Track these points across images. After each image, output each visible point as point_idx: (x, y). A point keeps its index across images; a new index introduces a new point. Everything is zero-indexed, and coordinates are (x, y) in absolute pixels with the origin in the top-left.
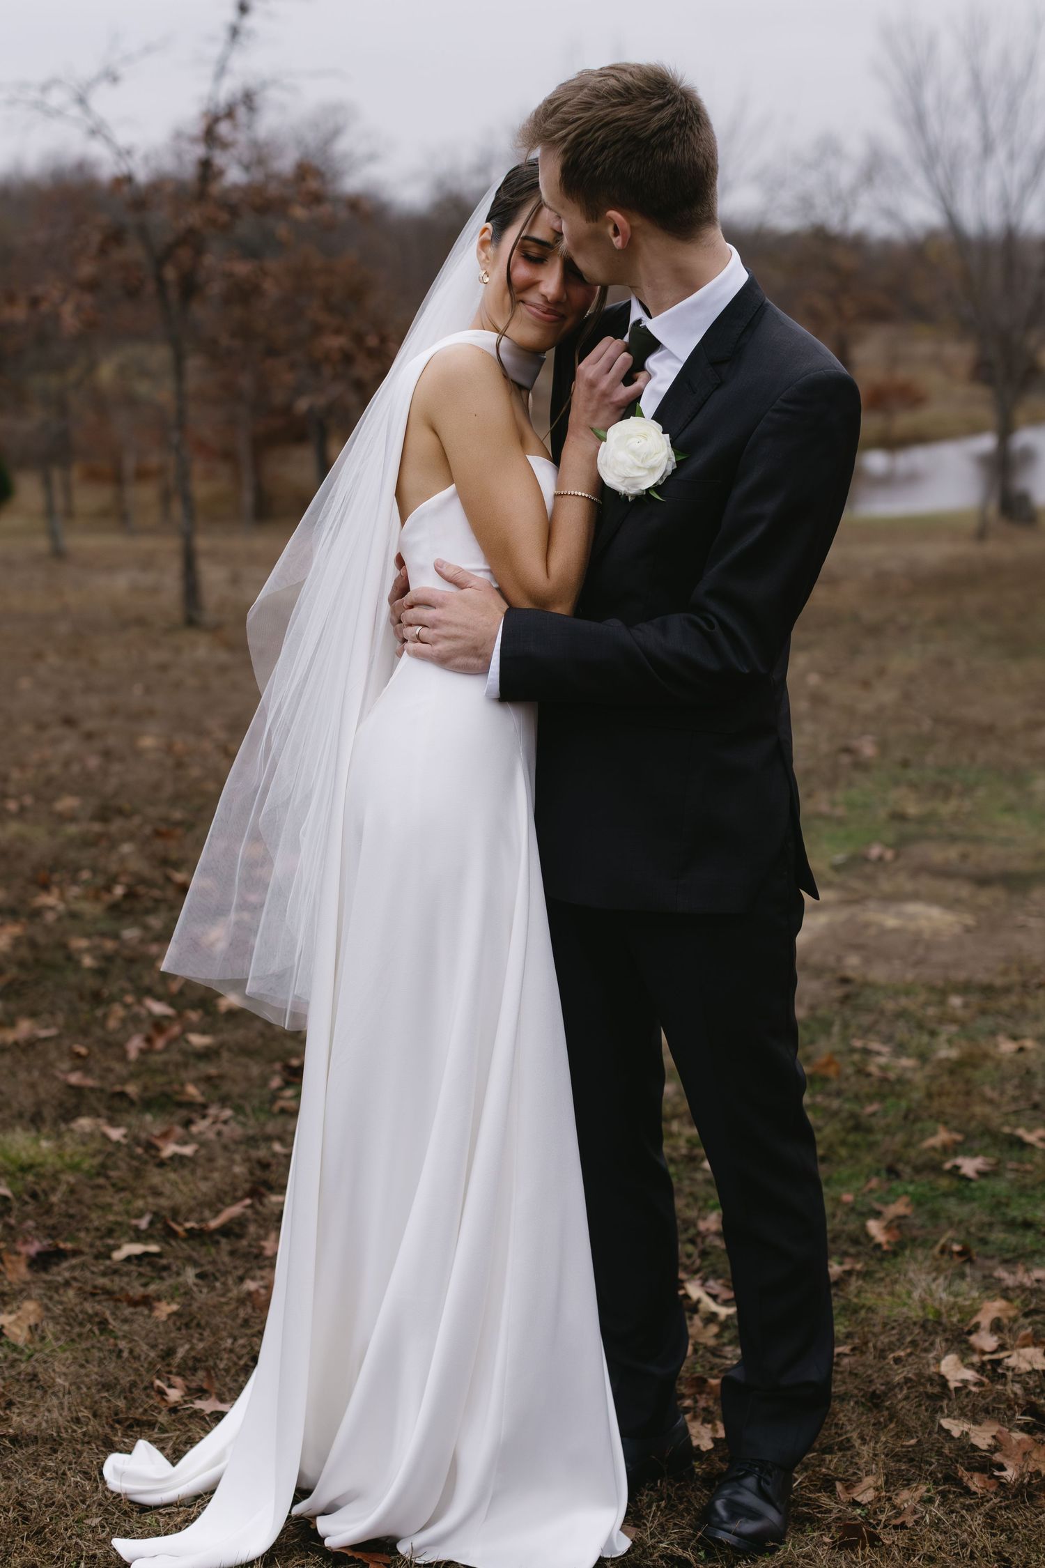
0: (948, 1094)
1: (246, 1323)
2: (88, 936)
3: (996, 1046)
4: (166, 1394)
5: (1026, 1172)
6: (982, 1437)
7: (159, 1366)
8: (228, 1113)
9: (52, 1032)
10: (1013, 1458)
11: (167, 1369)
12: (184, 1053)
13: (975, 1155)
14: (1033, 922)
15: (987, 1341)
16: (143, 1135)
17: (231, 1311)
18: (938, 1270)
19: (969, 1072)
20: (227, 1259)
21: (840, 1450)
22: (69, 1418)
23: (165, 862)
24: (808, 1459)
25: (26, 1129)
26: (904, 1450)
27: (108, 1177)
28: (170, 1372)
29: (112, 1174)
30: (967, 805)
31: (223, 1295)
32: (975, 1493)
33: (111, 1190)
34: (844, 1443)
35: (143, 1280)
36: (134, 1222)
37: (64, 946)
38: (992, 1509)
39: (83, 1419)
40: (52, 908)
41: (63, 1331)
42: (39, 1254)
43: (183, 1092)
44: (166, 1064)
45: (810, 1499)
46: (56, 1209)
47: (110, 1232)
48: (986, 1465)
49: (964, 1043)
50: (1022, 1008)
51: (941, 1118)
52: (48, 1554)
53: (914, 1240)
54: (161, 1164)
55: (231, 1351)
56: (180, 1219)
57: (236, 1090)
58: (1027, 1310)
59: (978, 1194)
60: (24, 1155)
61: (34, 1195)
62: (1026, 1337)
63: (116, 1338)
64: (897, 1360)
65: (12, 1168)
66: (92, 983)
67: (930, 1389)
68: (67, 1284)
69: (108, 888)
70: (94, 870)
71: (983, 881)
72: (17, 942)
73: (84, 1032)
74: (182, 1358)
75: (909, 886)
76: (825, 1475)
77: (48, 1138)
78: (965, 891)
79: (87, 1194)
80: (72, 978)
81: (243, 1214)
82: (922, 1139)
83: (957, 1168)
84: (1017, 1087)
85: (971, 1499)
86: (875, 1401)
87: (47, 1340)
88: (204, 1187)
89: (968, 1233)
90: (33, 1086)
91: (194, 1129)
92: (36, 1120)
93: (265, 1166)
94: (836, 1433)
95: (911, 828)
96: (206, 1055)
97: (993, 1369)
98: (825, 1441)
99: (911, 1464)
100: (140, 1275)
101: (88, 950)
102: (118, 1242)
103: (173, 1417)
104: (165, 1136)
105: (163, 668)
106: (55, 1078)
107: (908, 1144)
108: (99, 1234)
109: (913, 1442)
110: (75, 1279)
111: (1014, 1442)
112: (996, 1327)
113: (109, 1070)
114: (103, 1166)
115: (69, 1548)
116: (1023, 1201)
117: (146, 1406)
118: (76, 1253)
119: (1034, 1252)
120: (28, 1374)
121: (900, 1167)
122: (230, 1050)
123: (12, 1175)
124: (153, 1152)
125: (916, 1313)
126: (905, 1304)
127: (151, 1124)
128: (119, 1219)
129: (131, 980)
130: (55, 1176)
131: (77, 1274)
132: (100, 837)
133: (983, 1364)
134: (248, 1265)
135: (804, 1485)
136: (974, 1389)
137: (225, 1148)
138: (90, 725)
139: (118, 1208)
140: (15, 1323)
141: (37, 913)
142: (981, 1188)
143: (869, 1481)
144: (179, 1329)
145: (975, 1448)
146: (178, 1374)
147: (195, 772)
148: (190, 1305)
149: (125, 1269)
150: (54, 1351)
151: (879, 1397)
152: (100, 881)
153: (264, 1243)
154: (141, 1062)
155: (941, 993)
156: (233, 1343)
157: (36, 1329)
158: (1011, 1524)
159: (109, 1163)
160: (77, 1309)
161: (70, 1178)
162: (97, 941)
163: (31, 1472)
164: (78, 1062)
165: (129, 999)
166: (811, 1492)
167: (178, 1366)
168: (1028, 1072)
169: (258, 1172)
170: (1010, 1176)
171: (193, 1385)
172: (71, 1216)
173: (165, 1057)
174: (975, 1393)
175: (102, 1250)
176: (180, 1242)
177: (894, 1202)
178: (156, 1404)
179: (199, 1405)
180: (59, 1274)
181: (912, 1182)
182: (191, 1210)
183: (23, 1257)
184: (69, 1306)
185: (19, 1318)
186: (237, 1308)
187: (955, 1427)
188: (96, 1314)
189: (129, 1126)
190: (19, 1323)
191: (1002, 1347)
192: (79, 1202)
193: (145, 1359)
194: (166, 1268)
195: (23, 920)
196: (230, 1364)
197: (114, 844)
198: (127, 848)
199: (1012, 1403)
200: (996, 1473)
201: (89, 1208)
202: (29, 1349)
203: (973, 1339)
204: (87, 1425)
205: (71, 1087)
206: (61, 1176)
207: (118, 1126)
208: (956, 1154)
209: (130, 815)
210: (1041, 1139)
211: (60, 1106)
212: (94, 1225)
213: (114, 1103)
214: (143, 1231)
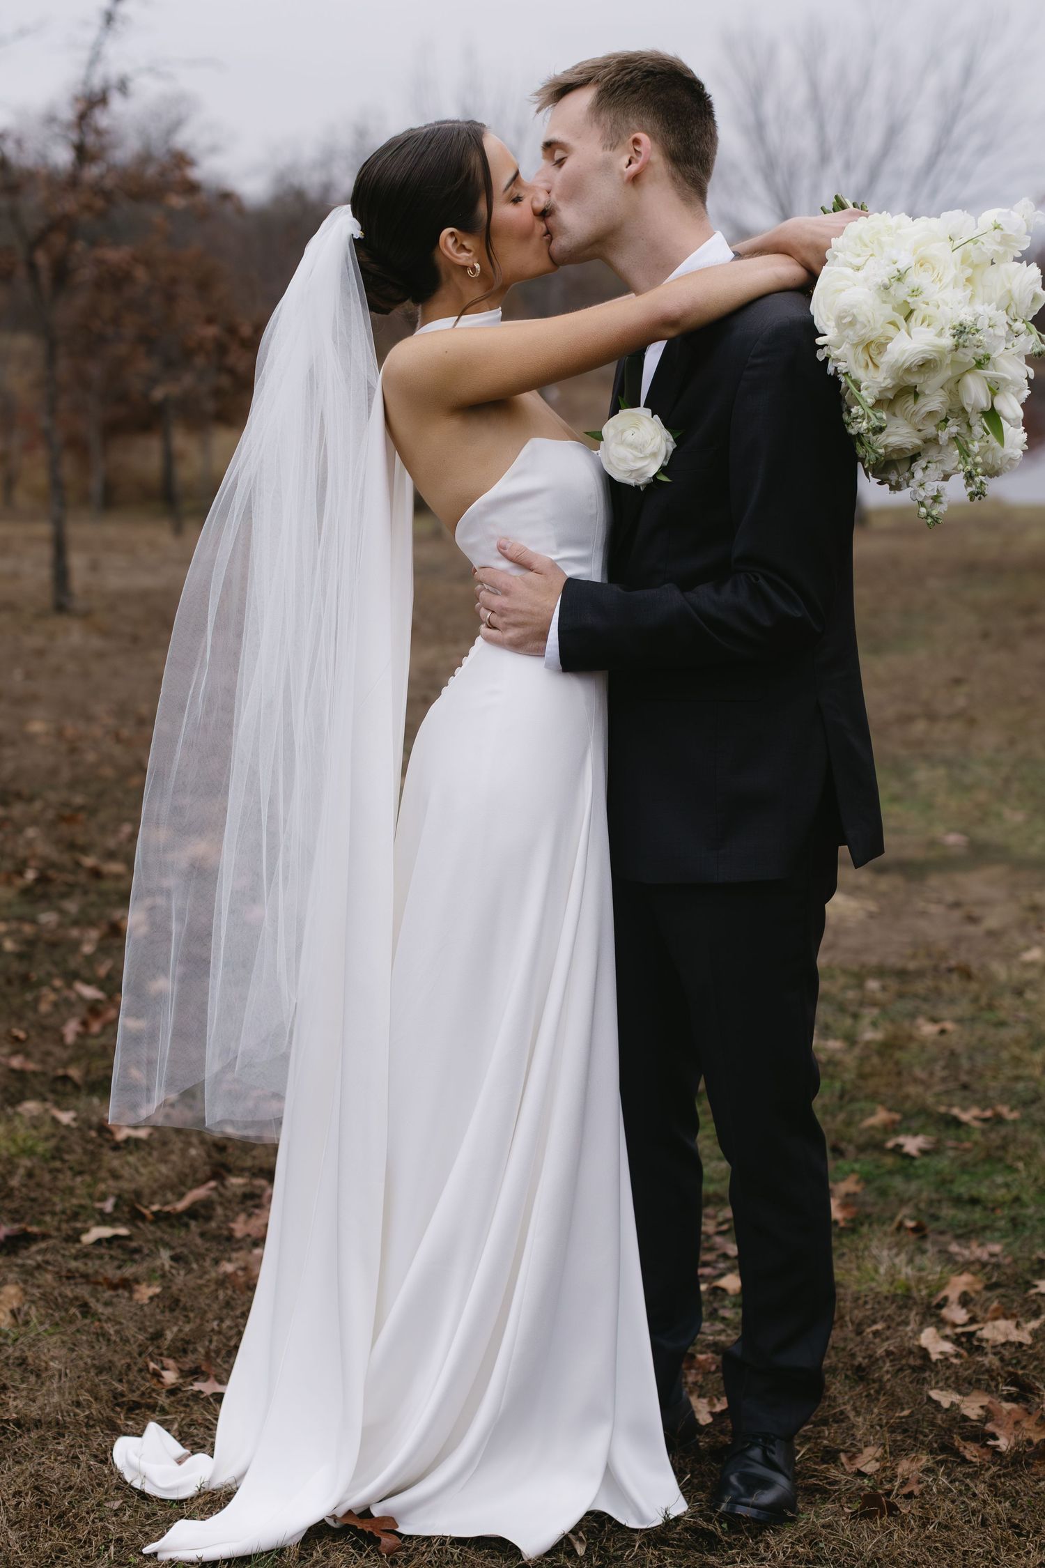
0: (881, 1075)
1: (228, 1304)
3: (918, 1028)
4: (162, 1377)
5: (967, 1151)
6: (972, 1407)
7: (151, 1349)
10: (1005, 1428)
11: (160, 1351)
13: (915, 1135)
14: (934, 909)
15: (959, 1315)
16: (95, 1119)
17: (212, 1293)
18: (899, 1246)
19: (898, 1055)
20: (199, 1241)
21: (837, 1422)
22: (69, 1402)
23: (72, 846)
24: (805, 1431)
26: (898, 1421)
27: (64, 1161)
28: (161, 1355)
29: (67, 1157)
31: (201, 1277)
32: (971, 1462)
33: (69, 1173)
34: (838, 1414)
35: (116, 1263)
36: (98, 1205)
38: (992, 1478)
39: (84, 1403)
41: (47, 1315)
42: (7, 1237)
44: (105, 1048)
45: (816, 1470)
46: (17, 1193)
47: (75, 1216)
48: (980, 1436)
49: (887, 1025)
50: (938, 991)
51: (874, 1097)
52: (74, 1538)
53: (868, 1216)
54: (116, 1147)
55: (220, 1332)
56: (145, 1202)
58: (989, 1283)
59: (921, 1171)
62: (996, 1310)
63: (100, 1320)
64: (876, 1333)
66: (17, 967)
67: (912, 1361)
68: (41, 1267)
69: (20, 873)
73: (19, 1016)
74: (171, 1341)
76: (825, 1447)
78: (864, 878)
79: (46, 1178)
81: (209, 1197)
82: (862, 1120)
83: (899, 1147)
84: (944, 1068)
85: (970, 1467)
86: (860, 1374)
87: (32, 1324)
88: (164, 1169)
89: (919, 1210)
93: (223, 1149)
94: (829, 1406)
97: (968, 1342)
98: (820, 1414)
99: (906, 1435)
100: (111, 1257)
101: (8, 935)
102: (87, 1226)
103: (172, 1398)
105: (40, 654)
107: (848, 1123)
108: (64, 1217)
109: (906, 1413)
110: (47, 1262)
111: (1005, 1412)
112: (965, 1300)
113: (48, 1054)
114: (58, 1149)
115: (94, 1531)
116: (966, 1178)
117: (142, 1389)
118: (45, 1237)
119: (984, 1228)
120: (17, 1358)
121: (843, 1145)
124: (108, 1136)
125: (885, 1289)
126: (873, 1279)
127: (100, 1108)
128: (83, 1202)
129: (56, 964)
130: (11, 1160)
131: (49, 1257)
133: (959, 1336)
134: (221, 1248)
135: (807, 1456)
136: (955, 1361)
139: (81, 1191)
142: (924, 1166)
143: (869, 1451)
144: (163, 1312)
145: (965, 1418)
146: (169, 1356)
147: (91, 757)
148: (169, 1287)
149: (97, 1252)
150: (39, 1334)
151: (864, 1370)
152: (9, 865)
153: (232, 1225)
154: (77, 1046)
155: (859, 978)
156: (218, 1325)
157: (19, 1313)
158: (1013, 1491)
159: (63, 1145)
160: (56, 1293)
161: (26, 1162)
162: (14, 925)
163: (43, 1456)
164: (18, 1046)
165: (58, 983)
166: (815, 1463)
167: (168, 1349)
168: (953, 1054)
169: (216, 1155)
170: (951, 1153)
171: (186, 1367)
172: (33, 1200)
173: (104, 1041)
174: (956, 1365)
175: (70, 1233)
176: (147, 1224)
177: (843, 1180)
178: (153, 1387)
179: (197, 1386)
180: (29, 1257)
181: (856, 1160)
182: (154, 1193)
184: (48, 1290)
186: (217, 1290)
187: (945, 1398)
188: (76, 1298)
189: (76, 1109)
190: (2, 1307)
191: (973, 1320)
192: (39, 1185)
193: (135, 1342)
194: (138, 1251)
196: (221, 1346)
197: (19, 829)
198: (31, 832)
199: (994, 1374)
200: (991, 1443)
201: (50, 1190)
202: (14, 1333)
203: (945, 1312)
204: (89, 1408)
205: (13, 1071)
206: (16, 1160)
207: (66, 1109)
208: (897, 1133)
209: (30, 799)
210: (976, 1118)
211: (5, 1089)
212: (58, 1208)
213: (59, 1087)
214: (109, 1215)
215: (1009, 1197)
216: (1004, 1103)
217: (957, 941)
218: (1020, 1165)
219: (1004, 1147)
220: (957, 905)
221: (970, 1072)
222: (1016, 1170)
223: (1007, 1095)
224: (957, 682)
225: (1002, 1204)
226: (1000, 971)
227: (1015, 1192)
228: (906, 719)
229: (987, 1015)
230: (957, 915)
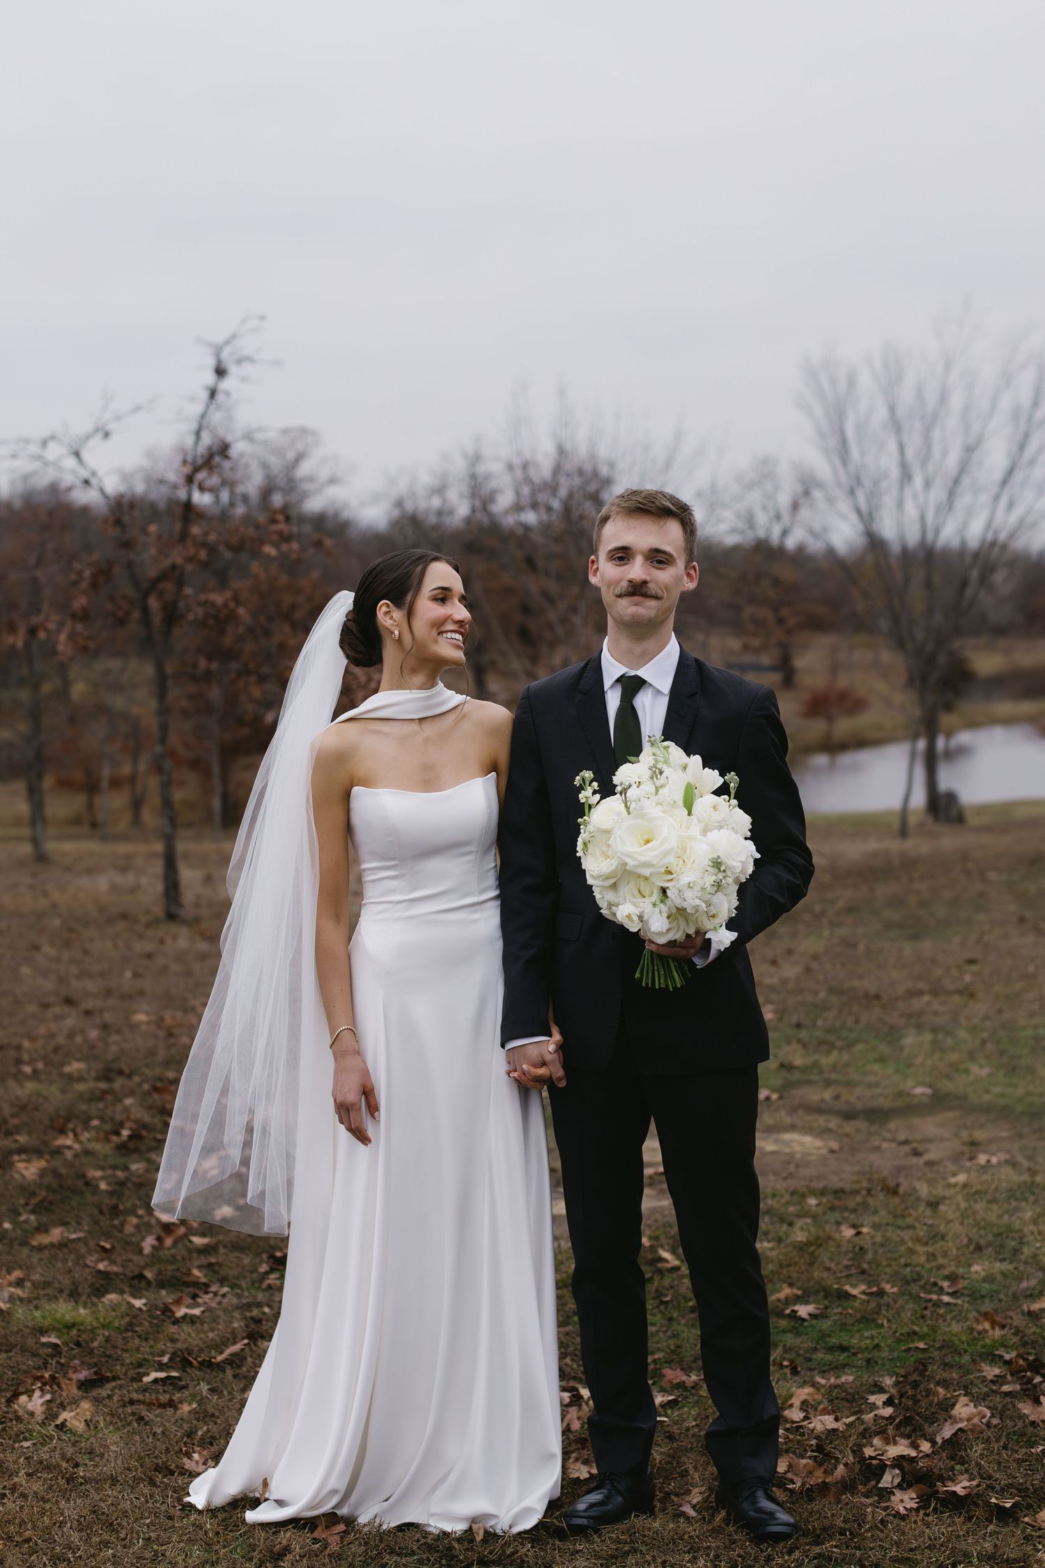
0: (796, 1263)
2: (102, 1168)
3: (839, 1232)
4: (191, 1457)
5: (847, 1314)
7: (184, 1440)
8: (225, 1290)
9: (81, 1235)
10: (802, 1477)
11: (190, 1443)
12: (190, 1251)
13: (807, 1303)
14: (885, 1145)
15: (798, 1415)
16: (160, 1303)
19: (814, 1250)
20: (230, 1379)
25: (65, 1301)
27: (134, 1331)
28: (193, 1444)
29: (137, 1329)
30: (846, 1057)
31: (228, 1401)
33: (138, 1339)
35: (168, 1393)
36: (158, 1358)
37: (84, 1176)
39: (133, 1469)
40: (69, 1148)
41: (111, 1423)
42: (87, 1379)
43: (189, 1273)
44: (174, 1256)
46: (96, 1351)
47: (140, 1365)
49: (813, 1230)
50: (865, 1205)
51: (787, 1280)
54: (176, 1322)
56: (194, 1355)
57: (232, 1273)
59: (808, 1329)
60: (68, 1317)
61: (78, 1344)
63: (150, 1425)
65: (57, 1325)
66: (109, 1201)
68: (109, 1397)
69: (118, 1133)
70: (102, 1119)
71: (849, 1116)
72: (42, 1173)
73: (108, 1236)
74: (201, 1436)
75: (788, 1120)
77: (85, 1307)
78: (833, 1123)
79: (120, 1342)
80: (90, 1198)
81: (242, 1350)
83: (795, 1312)
84: (850, 1259)
87: (100, 1428)
88: (211, 1335)
90: (70, 1271)
91: (199, 1300)
92: (74, 1295)
93: (258, 1321)
95: (797, 1075)
96: (205, 1250)
100: (165, 1390)
101: (103, 1178)
102: (148, 1371)
104: (178, 1302)
105: (149, 956)
106: (86, 1266)
108: (131, 1366)
110: (115, 1394)
111: (803, 1466)
112: (805, 1405)
113: (131, 1261)
114: (131, 1324)
116: (842, 1333)
117: (177, 1463)
118: (115, 1378)
119: (845, 1365)
120: (87, 1450)
122: (225, 1247)
123: (59, 1330)
124: (169, 1314)
127: (166, 1296)
128: (146, 1356)
129: (139, 1198)
130: (93, 1330)
131: (117, 1391)
132: (105, 1092)
133: (792, 1428)
137: (225, 1310)
138: (89, 1004)
139: (145, 1350)
140: (74, 1417)
141: (58, 1152)
142: (811, 1326)
143: (697, 1490)
144: (197, 1421)
146: (198, 1447)
148: (204, 1408)
149: (153, 1388)
150: (105, 1434)
152: (108, 1127)
154: (153, 1255)
155: (798, 1195)
157: (91, 1422)
159: (134, 1321)
161: (105, 1332)
162: (109, 1172)
164: (104, 1255)
167: (198, 1441)
168: (861, 1249)
169: (252, 1325)
170: (834, 1317)
172: (109, 1356)
173: (173, 1251)
175: (135, 1376)
176: (195, 1369)
178: (184, 1464)
180: (103, 1391)
182: (201, 1350)
183: (74, 1381)
184: (114, 1409)
185: (77, 1413)
188: (135, 1413)
189: (147, 1298)
190: (78, 1418)
191: (806, 1418)
192: (115, 1347)
193: (174, 1438)
194: (185, 1387)
195: (47, 1157)
197: (118, 1100)
198: (128, 1101)
201: (122, 1350)
202: (86, 1436)
203: (786, 1413)
204: (136, 1470)
205: (100, 1272)
206: (97, 1332)
207: (140, 1298)
208: (795, 1305)
209: (129, 1076)
210: (864, 1293)
211: (92, 1285)
212: (128, 1361)
213: (136, 1282)
214: (165, 1364)
215: (870, 1346)
216: (887, 1282)
217: (899, 1169)
218: (885, 1322)
219: (878, 1313)
220: (906, 1142)
221: (869, 1263)
222: (882, 1326)
223: (895, 1277)
224: (972, 962)
225: (861, 1350)
226: (923, 1189)
227: (876, 1341)
228: (913, 994)
229: (900, 1222)
230: (906, 1149)
